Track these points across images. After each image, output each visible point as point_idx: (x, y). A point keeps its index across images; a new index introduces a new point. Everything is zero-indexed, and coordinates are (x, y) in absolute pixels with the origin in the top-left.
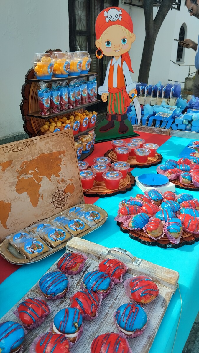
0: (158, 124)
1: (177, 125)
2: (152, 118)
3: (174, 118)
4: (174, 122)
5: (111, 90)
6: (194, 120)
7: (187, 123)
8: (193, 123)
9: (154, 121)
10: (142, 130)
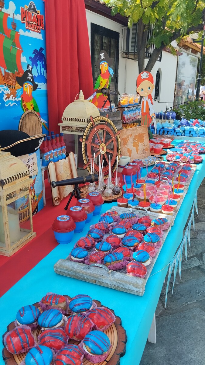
0: (166, 133)
1: (177, 133)
2: (162, 130)
3: (174, 130)
4: (175, 132)
5: (143, 114)
6: (186, 130)
7: (182, 132)
8: (185, 132)
9: (164, 132)
10: (157, 137)
